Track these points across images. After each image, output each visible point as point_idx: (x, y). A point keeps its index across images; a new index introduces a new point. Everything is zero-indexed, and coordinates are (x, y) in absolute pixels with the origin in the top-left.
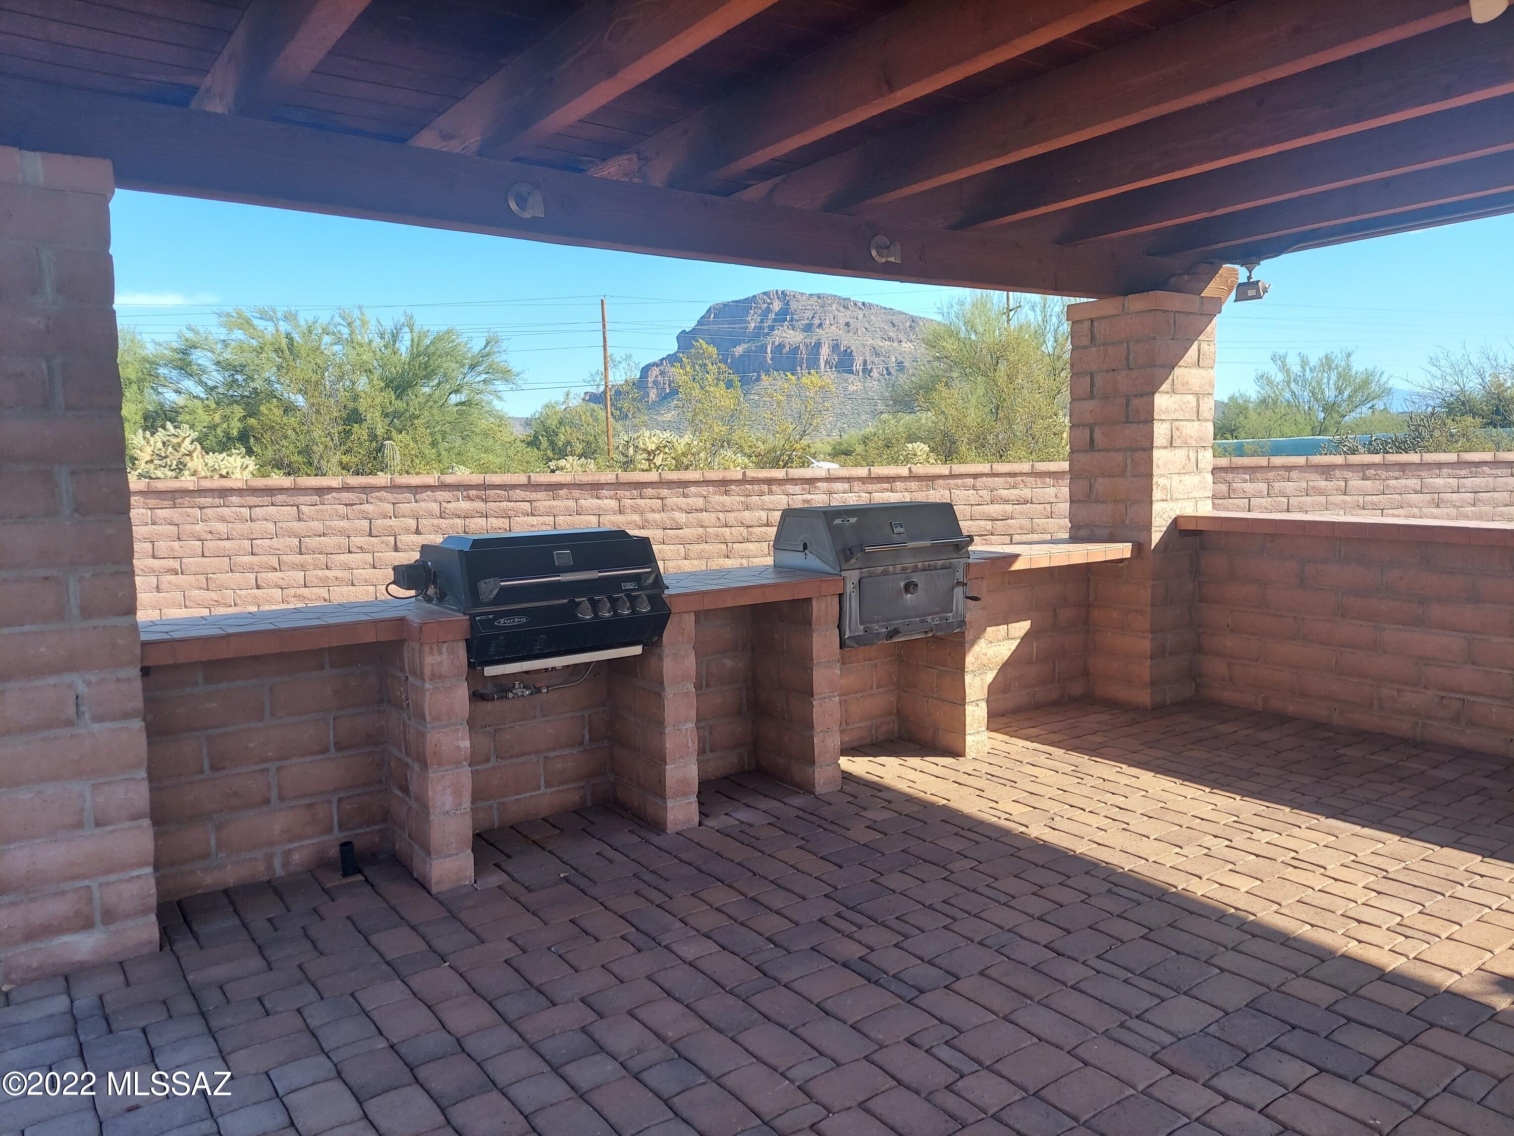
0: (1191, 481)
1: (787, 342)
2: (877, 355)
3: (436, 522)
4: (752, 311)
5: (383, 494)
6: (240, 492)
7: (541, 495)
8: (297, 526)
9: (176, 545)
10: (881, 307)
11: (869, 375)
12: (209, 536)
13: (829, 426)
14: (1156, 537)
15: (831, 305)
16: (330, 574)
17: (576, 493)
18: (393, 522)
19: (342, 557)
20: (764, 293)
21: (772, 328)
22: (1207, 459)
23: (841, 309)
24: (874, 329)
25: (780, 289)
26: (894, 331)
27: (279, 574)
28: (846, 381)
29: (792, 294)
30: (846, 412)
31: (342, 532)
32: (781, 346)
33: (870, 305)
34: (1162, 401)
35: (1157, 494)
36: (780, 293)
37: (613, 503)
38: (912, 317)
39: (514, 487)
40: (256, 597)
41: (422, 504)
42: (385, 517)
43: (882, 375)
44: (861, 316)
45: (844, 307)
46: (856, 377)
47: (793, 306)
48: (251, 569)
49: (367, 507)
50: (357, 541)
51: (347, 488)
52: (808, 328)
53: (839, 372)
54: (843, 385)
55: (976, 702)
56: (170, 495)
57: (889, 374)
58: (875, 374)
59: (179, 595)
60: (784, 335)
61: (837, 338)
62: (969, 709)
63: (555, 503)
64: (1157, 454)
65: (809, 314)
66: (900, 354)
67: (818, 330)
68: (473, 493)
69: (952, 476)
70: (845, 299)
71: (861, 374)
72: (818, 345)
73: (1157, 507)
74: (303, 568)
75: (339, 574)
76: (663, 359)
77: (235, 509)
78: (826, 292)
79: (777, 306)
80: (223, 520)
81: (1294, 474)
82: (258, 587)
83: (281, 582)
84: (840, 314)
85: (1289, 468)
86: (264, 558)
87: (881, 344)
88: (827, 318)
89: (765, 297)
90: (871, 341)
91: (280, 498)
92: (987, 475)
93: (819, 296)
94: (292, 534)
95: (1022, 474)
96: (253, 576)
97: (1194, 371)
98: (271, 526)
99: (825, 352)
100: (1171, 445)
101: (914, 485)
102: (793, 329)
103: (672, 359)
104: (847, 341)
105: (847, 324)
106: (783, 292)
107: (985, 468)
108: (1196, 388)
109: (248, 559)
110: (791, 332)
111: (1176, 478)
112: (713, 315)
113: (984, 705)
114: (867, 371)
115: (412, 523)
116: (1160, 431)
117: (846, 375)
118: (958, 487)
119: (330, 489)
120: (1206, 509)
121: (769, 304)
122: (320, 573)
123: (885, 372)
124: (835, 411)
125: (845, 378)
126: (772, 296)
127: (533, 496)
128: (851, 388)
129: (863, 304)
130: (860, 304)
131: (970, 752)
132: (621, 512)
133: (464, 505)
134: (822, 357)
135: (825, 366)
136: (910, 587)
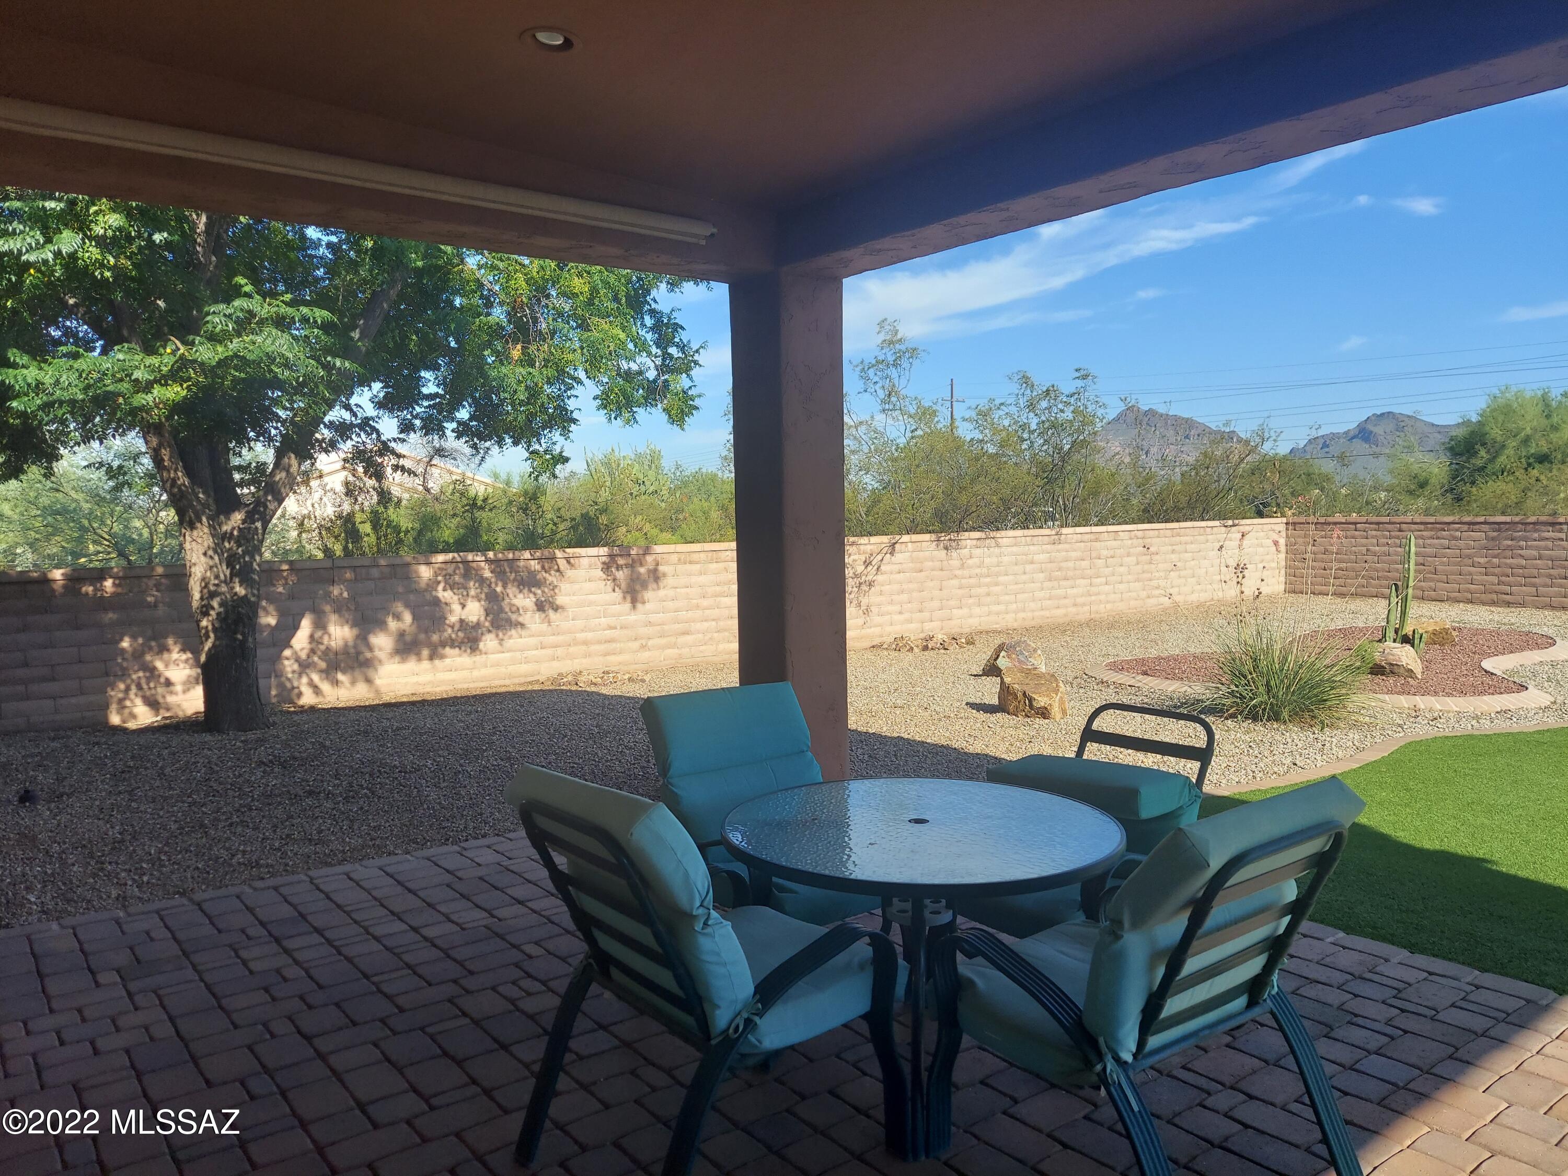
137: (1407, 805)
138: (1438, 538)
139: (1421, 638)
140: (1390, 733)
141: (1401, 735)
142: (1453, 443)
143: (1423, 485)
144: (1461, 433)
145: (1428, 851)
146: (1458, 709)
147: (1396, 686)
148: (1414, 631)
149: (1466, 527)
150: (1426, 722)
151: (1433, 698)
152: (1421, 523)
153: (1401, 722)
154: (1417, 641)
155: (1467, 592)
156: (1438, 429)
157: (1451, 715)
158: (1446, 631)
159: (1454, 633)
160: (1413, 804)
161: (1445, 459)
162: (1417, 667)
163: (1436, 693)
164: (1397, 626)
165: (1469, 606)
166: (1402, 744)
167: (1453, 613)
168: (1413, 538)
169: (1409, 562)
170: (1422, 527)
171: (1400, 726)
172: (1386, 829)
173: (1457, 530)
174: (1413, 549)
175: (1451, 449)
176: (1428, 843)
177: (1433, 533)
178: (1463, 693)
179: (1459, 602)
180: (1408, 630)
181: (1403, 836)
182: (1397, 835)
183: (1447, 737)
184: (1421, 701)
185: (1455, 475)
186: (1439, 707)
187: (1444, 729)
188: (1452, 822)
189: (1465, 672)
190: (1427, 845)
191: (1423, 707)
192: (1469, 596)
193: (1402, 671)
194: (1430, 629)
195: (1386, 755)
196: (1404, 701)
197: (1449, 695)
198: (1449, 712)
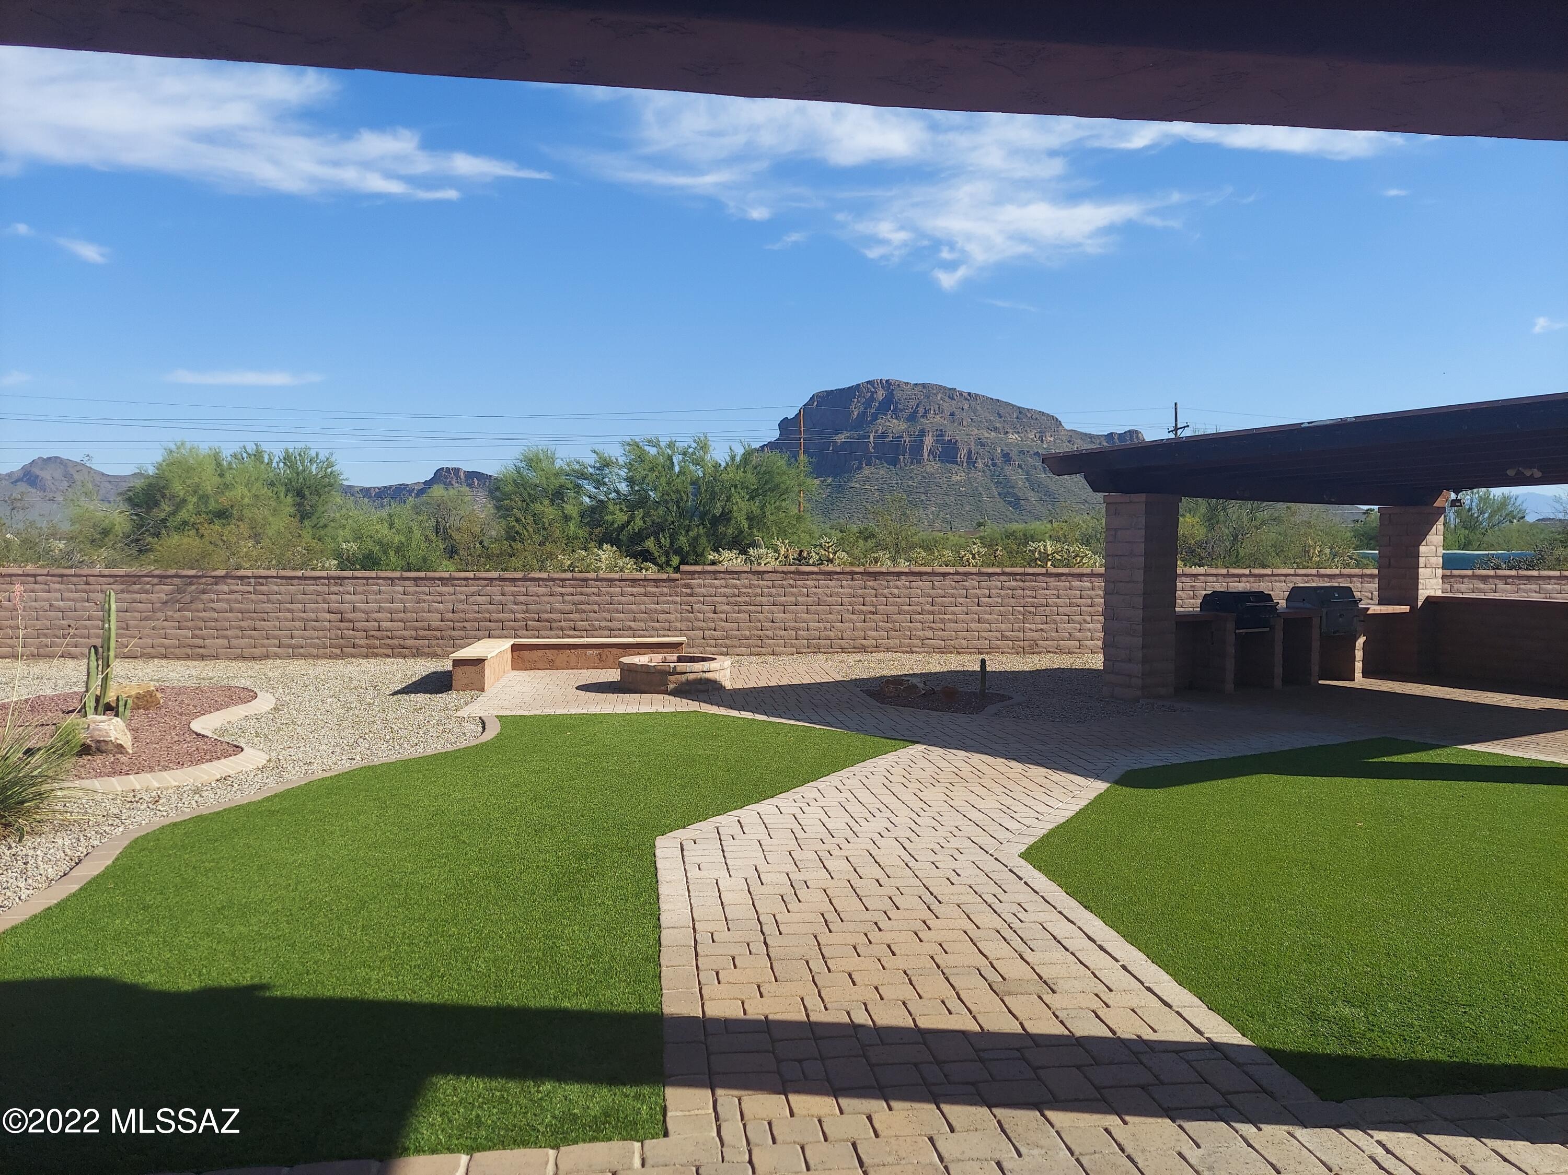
0: (1433, 581)
1: (890, 431)
2: (983, 445)
3: (999, 592)
4: (856, 400)
5: (974, 577)
6: (906, 574)
7: (1052, 579)
8: (932, 591)
9: (874, 599)
10: (988, 398)
11: (974, 466)
12: (890, 596)
13: (931, 516)
14: (1420, 604)
15: (936, 394)
16: (946, 617)
17: (1070, 578)
18: (977, 591)
19: (952, 608)
20: (867, 382)
21: (875, 417)
22: (1440, 572)
23: (947, 399)
24: (979, 420)
25: (885, 378)
26: (1000, 422)
27: (921, 616)
28: (950, 471)
29: (897, 384)
30: (949, 502)
31: (952, 596)
32: (884, 435)
33: (977, 395)
34: (1422, 549)
35: (1420, 587)
36: (884, 382)
37: (1089, 584)
38: (1019, 408)
39: (1039, 574)
40: (909, 627)
41: (992, 582)
42: (974, 588)
43: (987, 466)
44: (966, 407)
45: (949, 397)
46: (960, 468)
47: (898, 394)
48: (908, 612)
49: (967, 583)
50: (960, 600)
51: (957, 573)
52: (912, 418)
53: (942, 462)
54: (946, 475)
55: (1359, 661)
56: (873, 575)
57: (994, 465)
58: (980, 465)
59: (874, 624)
60: (888, 424)
61: (941, 428)
62: (1357, 663)
63: (1058, 584)
64: (1420, 570)
65: (913, 403)
66: (1006, 445)
67: (922, 420)
68: (1018, 577)
69: (1273, 575)
70: (950, 389)
71: (965, 464)
72: (922, 433)
73: (1420, 592)
74: (933, 613)
75: (950, 617)
76: (765, 445)
77: (903, 582)
78: (931, 382)
79: (881, 395)
80: (897, 588)
81: (1466, 580)
82: (911, 622)
83: (922, 620)
84: (945, 404)
85: (1463, 577)
86: (915, 608)
87: (987, 435)
88: (932, 408)
89: (869, 386)
90: (976, 431)
91: (924, 577)
92: (1292, 575)
93: (924, 386)
94: (929, 596)
95: (1311, 575)
96: (909, 616)
97: (1435, 536)
98: (919, 591)
99: (929, 441)
100: (1426, 567)
101: (1252, 579)
102: (897, 419)
103: (771, 446)
104: (952, 432)
105: (952, 414)
106: (887, 381)
107: (1292, 571)
108: (1435, 544)
109: (907, 608)
110: (894, 421)
111: (1427, 580)
112: (816, 403)
113: (1361, 663)
114: (971, 462)
115: (987, 592)
116: (1422, 561)
117: (949, 465)
118: (1276, 581)
119: (950, 574)
120: (1439, 593)
121: (873, 393)
122: (941, 616)
123: (990, 463)
124: (938, 502)
125: (949, 468)
126: (876, 385)
127: (1048, 580)
128: (955, 478)
129: (969, 394)
130: (966, 395)
131: (1356, 680)
132: (1093, 589)
133: (1013, 583)
134: (925, 447)
135: (928, 456)
136: (1341, 616)
137: (149, 931)
138: (130, 592)
139: (125, 705)
140: (107, 829)
141: (121, 829)
142: (131, 493)
143: (105, 532)
144: (139, 484)
145: (186, 994)
146: (177, 784)
147: (104, 766)
148: (118, 698)
149: (156, 580)
150: (145, 806)
151: (148, 775)
152: (110, 576)
153: (116, 811)
154: (121, 709)
155: (161, 647)
156: (109, 479)
157: (171, 791)
158: (150, 694)
159: (159, 695)
160: (155, 928)
161: (124, 507)
162: (126, 740)
163: (151, 769)
164: (98, 693)
165: (164, 662)
166: (127, 843)
167: (148, 671)
168: (112, 593)
169: (109, 621)
170: (111, 580)
171: (116, 816)
172: (129, 976)
173: (148, 583)
174: (113, 607)
175: (129, 500)
176: (187, 984)
177: (124, 586)
178: (180, 764)
179: (153, 657)
180: (111, 697)
181: (152, 979)
182: (146, 981)
183: (175, 824)
184: (135, 781)
185: (140, 525)
186: (157, 785)
187: (168, 815)
188: (206, 942)
189: (176, 738)
190: (186, 986)
191: (138, 787)
192: (163, 651)
193: (110, 747)
194: (133, 693)
195: (109, 862)
196: (117, 784)
197: (166, 768)
198: (167, 788)
